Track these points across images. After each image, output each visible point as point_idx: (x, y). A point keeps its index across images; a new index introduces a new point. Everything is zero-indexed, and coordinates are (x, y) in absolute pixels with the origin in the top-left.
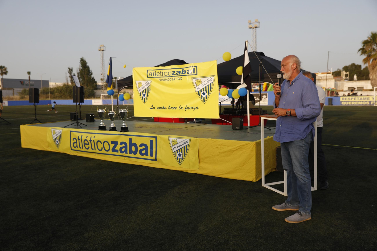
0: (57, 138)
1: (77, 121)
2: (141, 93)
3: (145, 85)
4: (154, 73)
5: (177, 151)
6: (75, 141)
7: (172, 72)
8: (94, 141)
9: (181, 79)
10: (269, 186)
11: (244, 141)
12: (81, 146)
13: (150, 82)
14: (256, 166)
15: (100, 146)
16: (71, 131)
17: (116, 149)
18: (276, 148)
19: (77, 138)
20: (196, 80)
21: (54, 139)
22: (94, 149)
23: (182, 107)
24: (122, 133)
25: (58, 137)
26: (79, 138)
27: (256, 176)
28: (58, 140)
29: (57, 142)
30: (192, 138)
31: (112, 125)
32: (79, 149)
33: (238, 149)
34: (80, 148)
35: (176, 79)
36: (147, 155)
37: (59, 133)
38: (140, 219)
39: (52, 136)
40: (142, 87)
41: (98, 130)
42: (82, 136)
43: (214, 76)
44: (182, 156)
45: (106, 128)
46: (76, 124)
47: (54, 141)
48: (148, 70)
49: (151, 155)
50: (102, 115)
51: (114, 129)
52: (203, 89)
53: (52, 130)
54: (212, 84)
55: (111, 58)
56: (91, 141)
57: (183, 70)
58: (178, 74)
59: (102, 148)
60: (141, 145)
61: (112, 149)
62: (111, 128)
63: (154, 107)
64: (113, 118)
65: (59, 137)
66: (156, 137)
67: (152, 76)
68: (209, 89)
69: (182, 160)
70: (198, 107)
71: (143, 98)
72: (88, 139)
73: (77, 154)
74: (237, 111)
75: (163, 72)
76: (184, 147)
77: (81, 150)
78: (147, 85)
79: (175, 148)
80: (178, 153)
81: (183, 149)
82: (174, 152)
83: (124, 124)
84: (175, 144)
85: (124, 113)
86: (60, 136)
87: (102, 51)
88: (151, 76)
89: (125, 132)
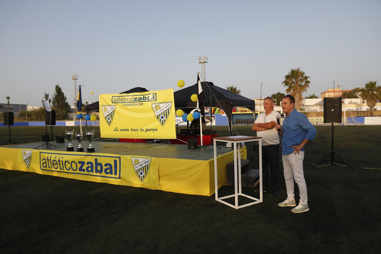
0: (28, 158)
1: (47, 143)
2: (106, 117)
3: (110, 110)
4: (118, 99)
5: (139, 169)
6: (44, 161)
7: (135, 98)
8: (62, 161)
9: (142, 104)
10: (221, 200)
11: (199, 160)
12: (50, 166)
13: (114, 107)
14: (210, 182)
15: (68, 166)
16: (40, 152)
17: (83, 168)
18: (226, 165)
19: (46, 159)
20: (155, 106)
21: (25, 160)
22: (62, 169)
23: (143, 129)
24: (88, 154)
25: (28, 157)
26: (48, 159)
27: (210, 191)
28: (28, 161)
29: (27, 162)
30: (153, 158)
31: (80, 146)
32: (48, 169)
33: (194, 167)
34: (50, 168)
35: (138, 104)
36: (112, 174)
37: (29, 154)
38: (103, 240)
39: (23, 157)
40: (107, 111)
41: (67, 151)
42: (51, 156)
43: (171, 102)
44: (143, 174)
45: (74, 149)
46: (46, 146)
47: (25, 162)
48: (113, 97)
49: (116, 174)
50: (70, 137)
51: (81, 150)
52: (162, 113)
53: (23, 151)
54: (169, 108)
56: (59, 161)
57: (144, 97)
58: (139, 100)
59: (70, 168)
60: (106, 165)
61: (79, 169)
62: (79, 149)
63: (118, 129)
64: (81, 140)
65: (29, 157)
66: (120, 158)
67: (117, 102)
68: (167, 113)
69: (144, 178)
70: (157, 129)
71: (108, 121)
72: (57, 159)
73: (46, 173)
74: (191, 132)
75: (126, 99)
76: (145, 166)
78: (111, 110)
79: (137, 167)
80: (140, 172)
81: (144, 168)
82: (136, 171)
83: (90, 146)
84: (137, 163)
85: (90, 135)
87: (75, 80)
88: (115, 102)
89: (91, 152)
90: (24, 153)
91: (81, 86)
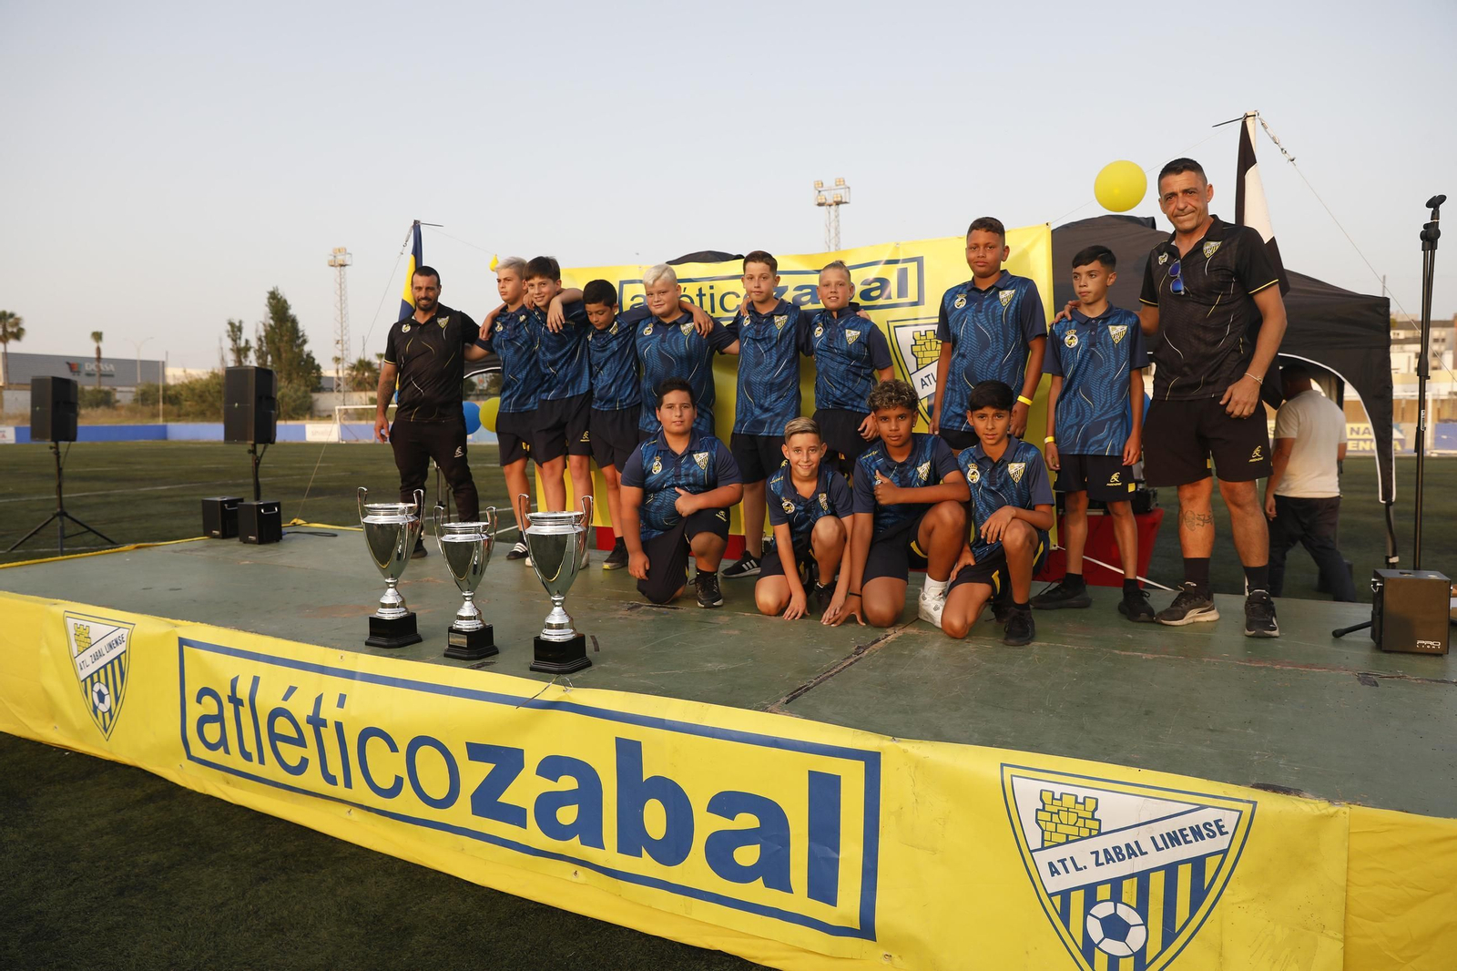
0: (102, 672)
5: (1090, 891)
6: (210, 706)
8: (339, 726)
12: (251, 746)
15: (386, 766)
16: (183, 642)
17: (509, 797)
19: (224, 693)
20: (916, 335)
21: (85, 680)
22: (340, 780)
24: (553, 692)
25: (104, 667)
26: (239, 695)
28: (105, 691)
29: (101, 697)
30: (1270, 803)
31: (467, 617)
32: (236, 761)
34: (247, 756)
36: (780, 881)
37: (111, 646)
39: (74, 658)
41: (368, 649)
42: (256, 680)
44: (1136, 937)
47: (85, 693)
48: (623, 283)
49: (823, 887)
51: (480, 650)
53: (71, 622)
55: (417, 226)
56: (317, 721)
59: (399, 781)
60: (725, 803)
61: (474, 797)
62: (463, 641)
64: (477, 569)
65: (109, 667)
66: (872, 762)
69: (1140, 965)
72: (301, 708)
73: (225, 787)
75: (712, 295)
76: (1171, 870)
77: (253, 767)
79: (1069, 864)
80: (1104, 910)
81: (1157, 881)
82: (1057, 900)
83: (554, 620)
84: (1074, 831)
86: (116, 662)
87: (338, 268)
90: (82, 637)
91: (422, 227)
